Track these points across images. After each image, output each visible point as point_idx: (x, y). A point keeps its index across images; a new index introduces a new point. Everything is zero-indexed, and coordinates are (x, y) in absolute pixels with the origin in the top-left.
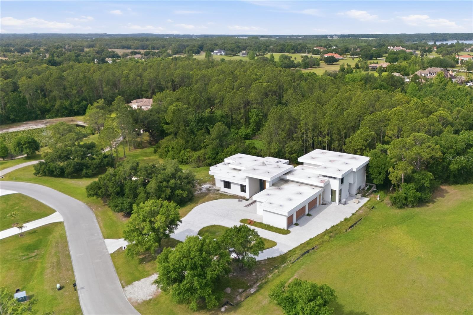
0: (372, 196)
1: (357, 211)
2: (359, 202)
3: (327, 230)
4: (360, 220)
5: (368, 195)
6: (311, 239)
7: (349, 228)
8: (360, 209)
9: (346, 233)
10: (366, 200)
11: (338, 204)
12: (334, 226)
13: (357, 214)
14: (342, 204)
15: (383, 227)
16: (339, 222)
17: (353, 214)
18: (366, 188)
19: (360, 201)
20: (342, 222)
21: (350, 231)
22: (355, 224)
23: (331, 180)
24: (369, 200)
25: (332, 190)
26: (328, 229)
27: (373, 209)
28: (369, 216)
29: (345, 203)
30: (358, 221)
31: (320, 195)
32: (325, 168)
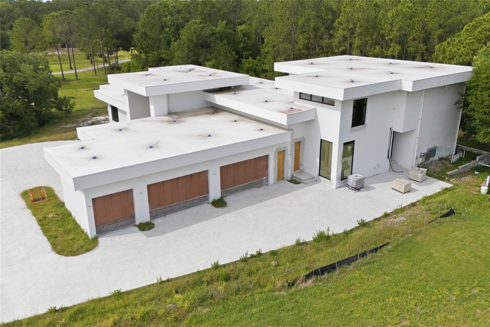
0: (468, 179)
1: (386, 215)
2: (408, 190)
3: (216, 266)
4: (376, 250)
5: (452, 176)
6: (118, 295)
7: (308, 277)
8: (402, 210)
9: (283, 293)
10: (438, 186)
11: (334, 187)
12: (259, 254)
13: (380, 226)
14: (348, 186)
15: (461, 300)
16: (290, 242)
17: (363, 224)
18: (454, 158)
19: (414, 185)
20: (305, 243)
21: (306, 289)
22: (349, 261)
23: (322, 111)
24: (446, 189)
25: (321, 140)
26: (221, 263)
27: (449, 218)
28: (419, 238)
29: (359, 187)
30: (363, 255)
31: (281, 154)
32: (317, 76)
